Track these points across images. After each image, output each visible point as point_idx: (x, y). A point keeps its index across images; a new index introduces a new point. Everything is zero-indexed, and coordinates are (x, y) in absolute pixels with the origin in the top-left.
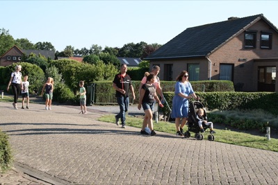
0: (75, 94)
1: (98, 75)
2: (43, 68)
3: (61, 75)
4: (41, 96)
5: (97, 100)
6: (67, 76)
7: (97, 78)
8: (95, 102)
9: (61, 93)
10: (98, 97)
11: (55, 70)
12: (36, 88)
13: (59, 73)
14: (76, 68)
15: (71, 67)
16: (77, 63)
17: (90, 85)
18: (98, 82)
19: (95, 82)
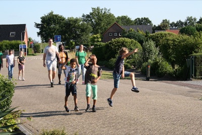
0: (174, 68)
1: (197, 47)
2: (141, 42)
3: (158, 49)
4: (140, 70)
5: (198, 74)
6: (165, 49)
7: (197, 50)
8: (195, 75)
9: (159, 67)
10: (198, 71)
11: (152, 43)
12: (134, 62)
13: (157, 46)
14: (174, 41)
15: (168, 40)
16: (174, 35)
17: (189, 57)
18: (198, 54)
19: (194, 54)
